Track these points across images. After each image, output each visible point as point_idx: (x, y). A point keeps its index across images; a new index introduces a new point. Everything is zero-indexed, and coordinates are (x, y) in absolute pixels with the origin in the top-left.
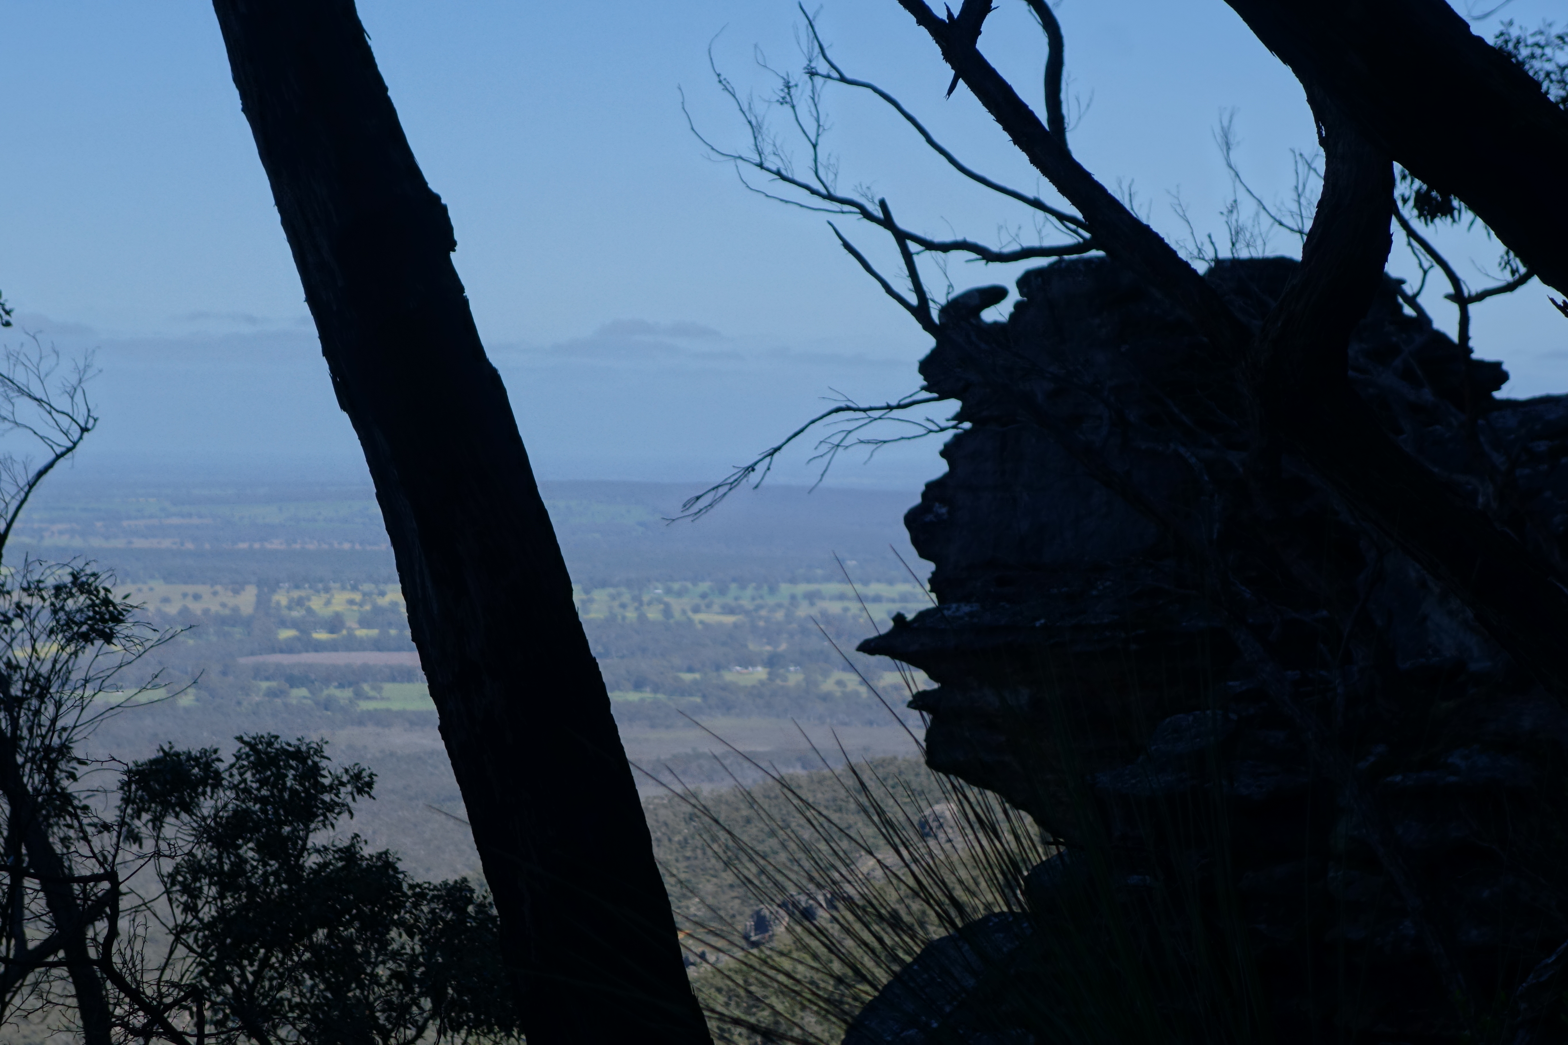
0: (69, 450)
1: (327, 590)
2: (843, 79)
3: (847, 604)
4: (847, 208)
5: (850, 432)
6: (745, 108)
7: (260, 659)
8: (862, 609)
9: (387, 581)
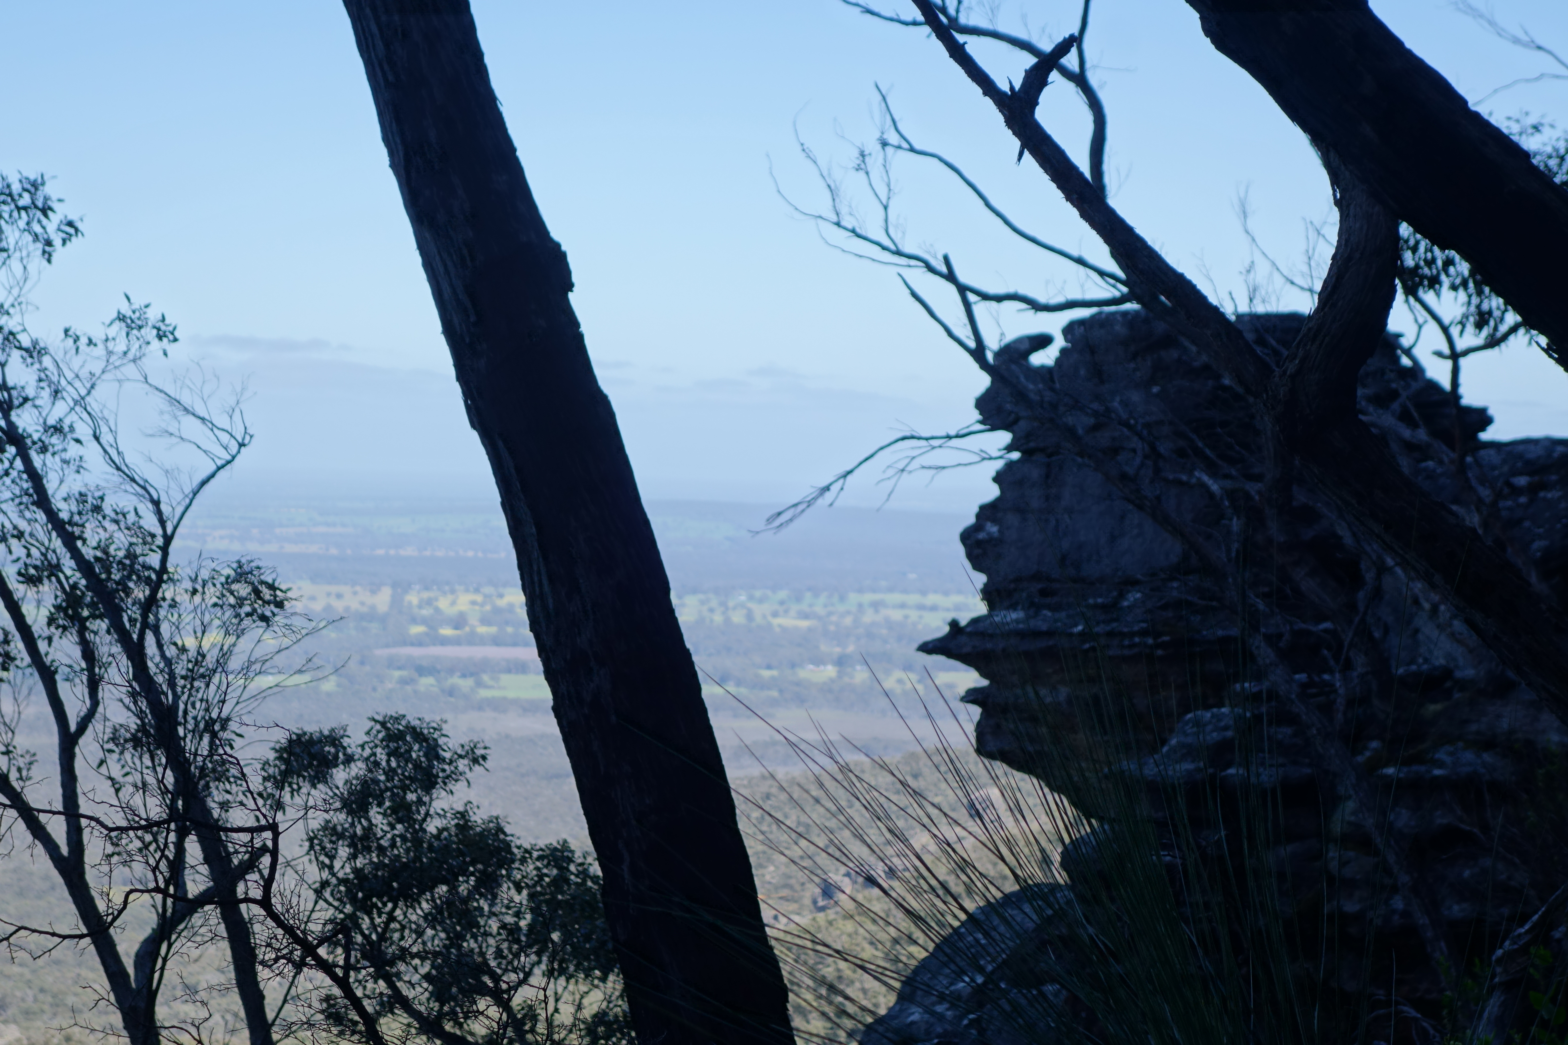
0: (228, 462)
2: (912, 150)
3: (907, 612)
4: (913, 262)
5: (913, 458)
6: (825, 174)
7: (393, 651)
8: (921, 617)
9: (505, 585)
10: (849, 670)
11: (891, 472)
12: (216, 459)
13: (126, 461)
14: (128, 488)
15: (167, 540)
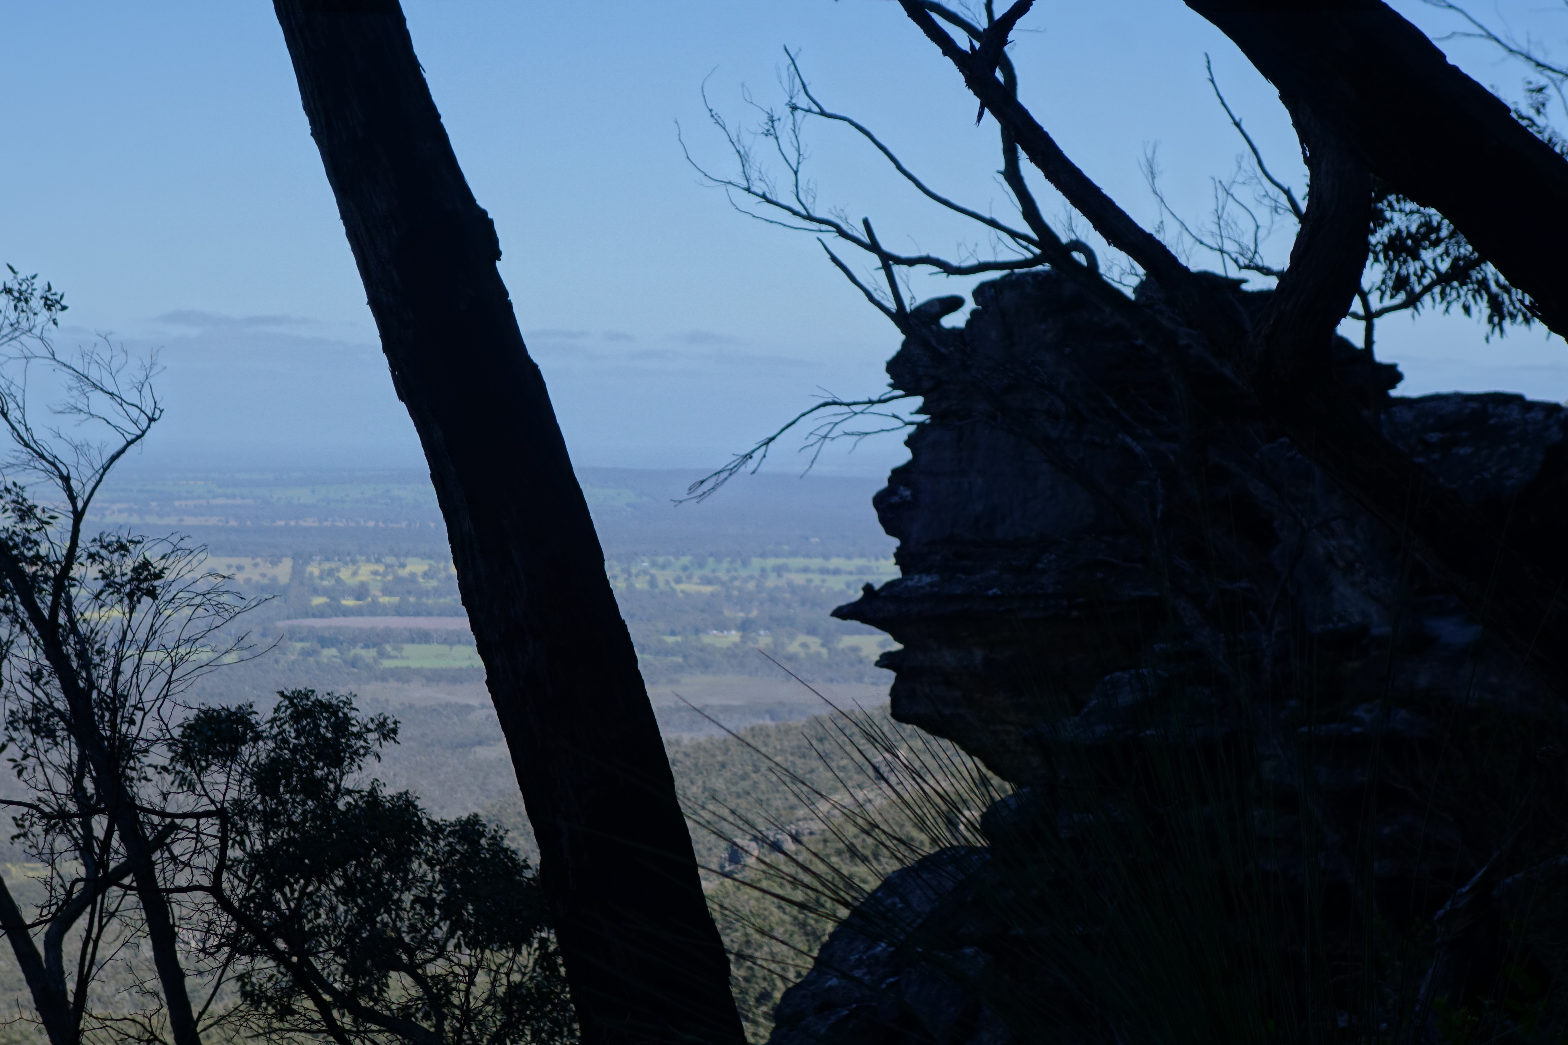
0: (139, 437)
1: (354, 562)
2: (823, 113)
3: (810, 576)
4: (824, 227)
5: (837, 424)
6: (734, 139)
7: (296, 622)
8: (824, 581)
9: (406, 555)
10: (753, 635)
11: (813, 439)
12: (126, 434)
13: (35, 438)
14: (37, 464)
15: (78, 516)
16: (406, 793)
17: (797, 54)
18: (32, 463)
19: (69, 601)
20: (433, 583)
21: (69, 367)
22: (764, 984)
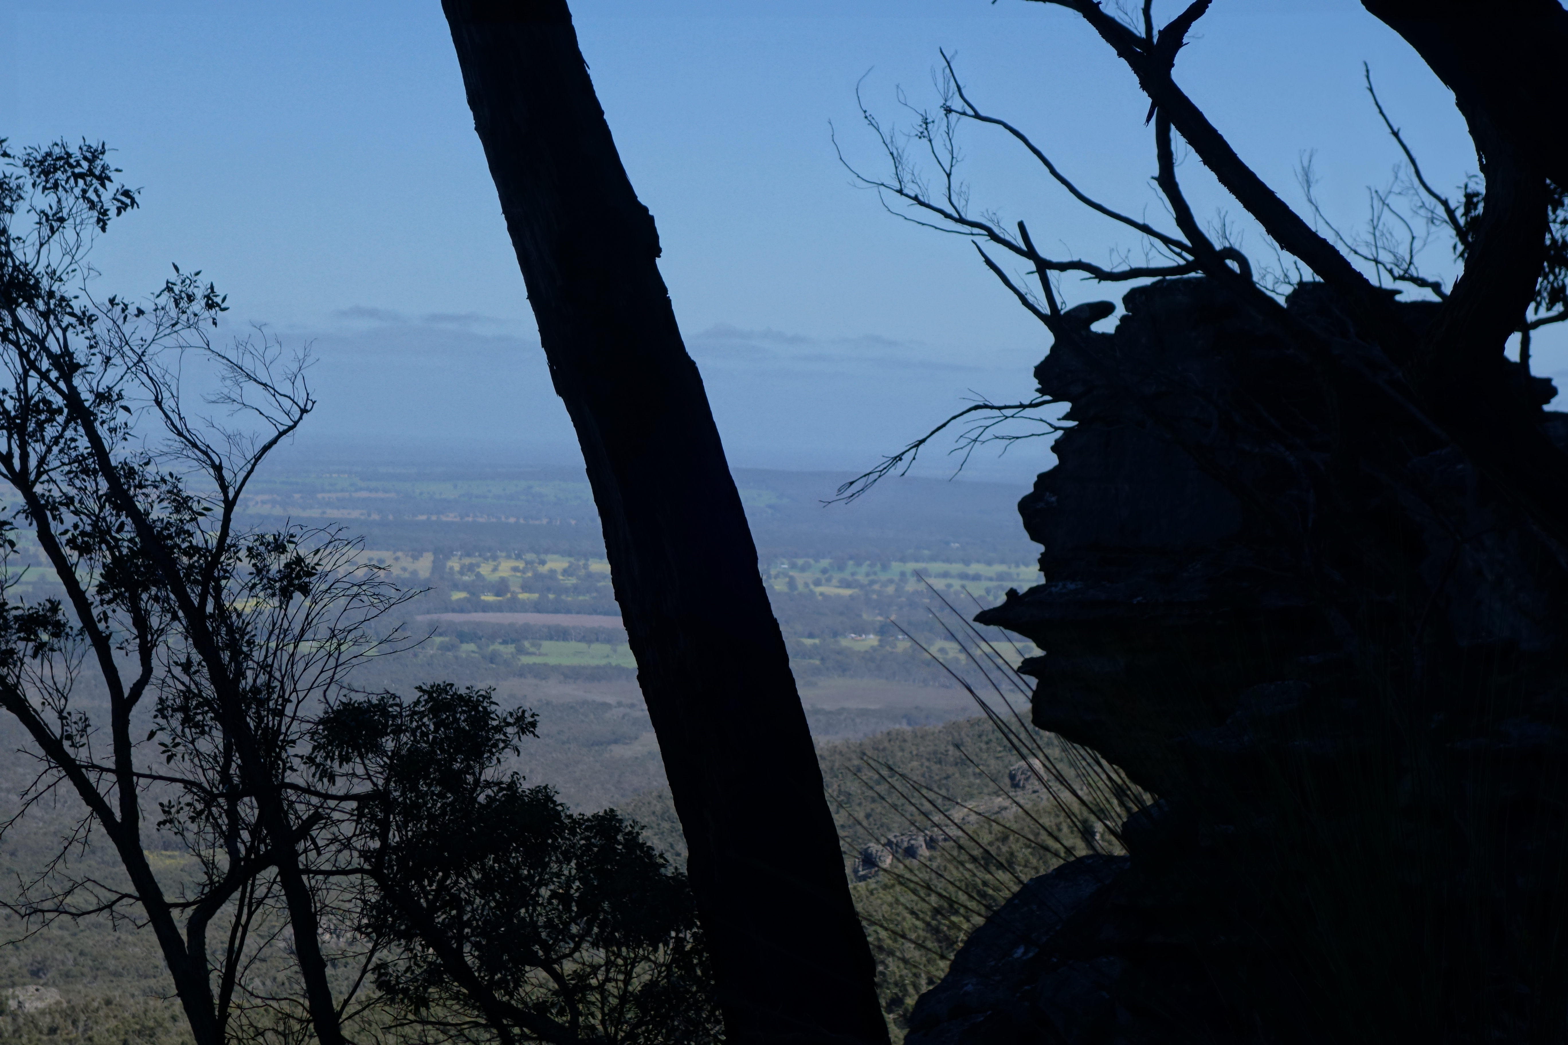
0: (291, 428)
1: (495, 558)
2: (977, 116)
3: (950, 581)
4: (976, 230)
5: (986, 428)
6: (888, 141)
7: (434, 617)
8: (964, 586)
9: (547, 551)
10: (891, 639)
11: (963, 442)
12: (278, 425)
13: (188, 427)
14: (190, 453)
15: (229, 505)
16: (546, 787)
17: (953, 57)
18: (185, 452)
19: (218, 590)
20: (572, 581)
21: (224, 357)
22: (896, 990)
